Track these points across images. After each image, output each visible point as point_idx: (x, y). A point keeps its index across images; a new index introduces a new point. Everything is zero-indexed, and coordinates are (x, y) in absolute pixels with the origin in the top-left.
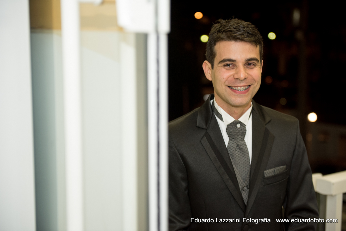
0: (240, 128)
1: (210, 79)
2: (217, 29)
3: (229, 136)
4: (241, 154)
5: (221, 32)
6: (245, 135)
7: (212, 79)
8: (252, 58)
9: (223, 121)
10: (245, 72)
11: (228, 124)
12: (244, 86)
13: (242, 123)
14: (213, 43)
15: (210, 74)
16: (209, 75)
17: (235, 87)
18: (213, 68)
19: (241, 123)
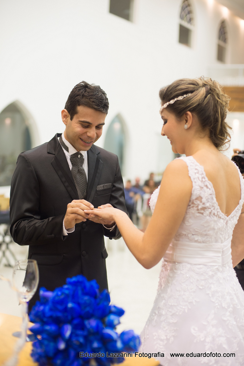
0: (80, 158)
4: (81, 177)
9: (68, 152)
11: (72, 154)
13: (81, 154)
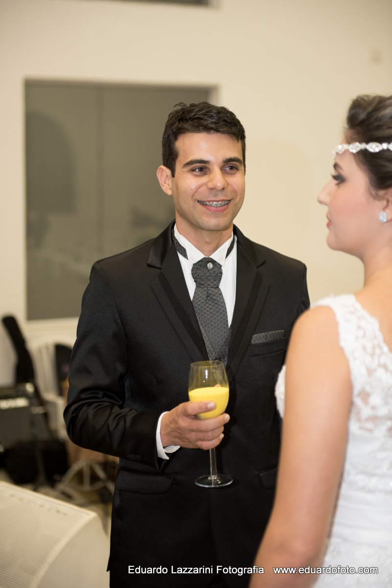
0: (212, 269)
1: (169, 192)
2: (178, 117)
3: (195, 281)
5: (185, 120)
6: (220, 279)
7: (173, 192)
8: (233, 158)
9: (187, 259)
10: (224, 179)
11: (195, 263)
12: (222, 201)
13: (215, 262)
14: (172, 138)
15: (169, 185)
16: (168, 187)
17: (209, 201)
18: (173, 175)
19: (213, 262)
